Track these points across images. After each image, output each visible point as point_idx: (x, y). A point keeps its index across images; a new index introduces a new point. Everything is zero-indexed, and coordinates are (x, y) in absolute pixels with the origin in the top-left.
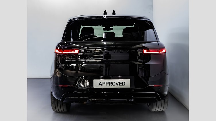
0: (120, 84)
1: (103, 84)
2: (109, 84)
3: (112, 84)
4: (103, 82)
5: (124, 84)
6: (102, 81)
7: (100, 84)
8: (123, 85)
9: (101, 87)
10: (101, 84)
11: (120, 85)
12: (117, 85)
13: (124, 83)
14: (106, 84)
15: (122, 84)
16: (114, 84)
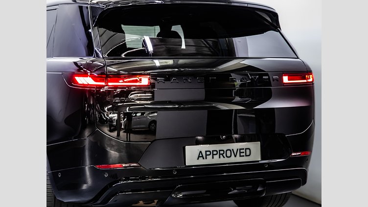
0: (242, 154)
1: (206, 155)
2: (220, 154)
3: (225, 155)
4: (206, 151)
5: (248, 153)
6: (204, 148)
7: (199, 157)
8: (246, 156)
9: (202, 162)
10: (202, 156)
11: (240, 156)
12: (235, 156)
13: (248, 151)
14: (213, 155)
15: (244, 154)
16: (229, 153)
